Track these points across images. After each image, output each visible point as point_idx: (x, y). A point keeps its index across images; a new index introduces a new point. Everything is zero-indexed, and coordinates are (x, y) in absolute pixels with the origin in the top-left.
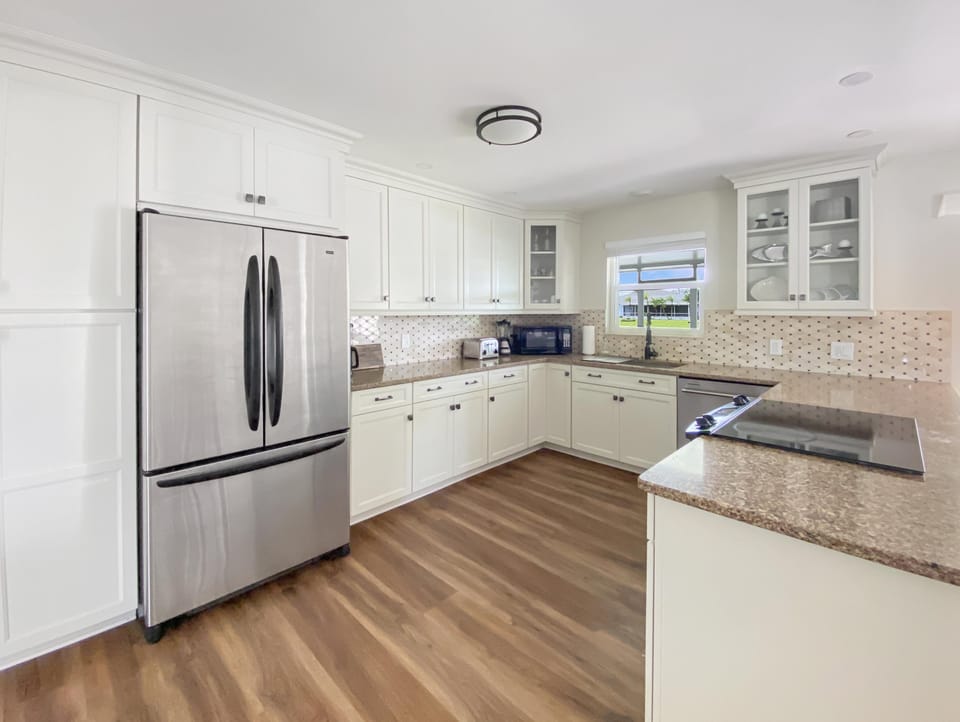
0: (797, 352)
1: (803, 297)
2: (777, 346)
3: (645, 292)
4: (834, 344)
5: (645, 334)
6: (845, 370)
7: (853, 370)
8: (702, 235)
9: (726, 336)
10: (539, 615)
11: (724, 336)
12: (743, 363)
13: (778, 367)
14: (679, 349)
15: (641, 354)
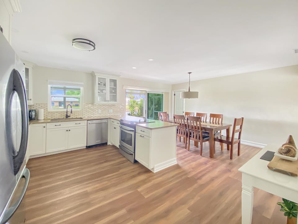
0: (103, 112)
1: (108, 101)
2: (100, 111)
3: (66, 98)
4: (110, 110)
5: (66, 111)
6: (111, 114)
7: (112, 114)
8: (83, 83)
9: (89, 110)
10: (109, 177)
11: (88, 110)
12: (92, 115)
13: (100, 116)
14: (76, 114)
15: (65, 117)
